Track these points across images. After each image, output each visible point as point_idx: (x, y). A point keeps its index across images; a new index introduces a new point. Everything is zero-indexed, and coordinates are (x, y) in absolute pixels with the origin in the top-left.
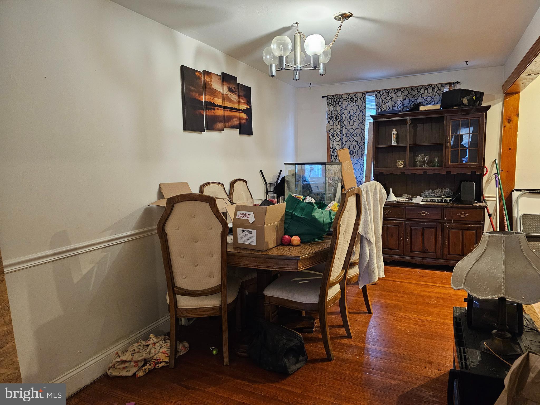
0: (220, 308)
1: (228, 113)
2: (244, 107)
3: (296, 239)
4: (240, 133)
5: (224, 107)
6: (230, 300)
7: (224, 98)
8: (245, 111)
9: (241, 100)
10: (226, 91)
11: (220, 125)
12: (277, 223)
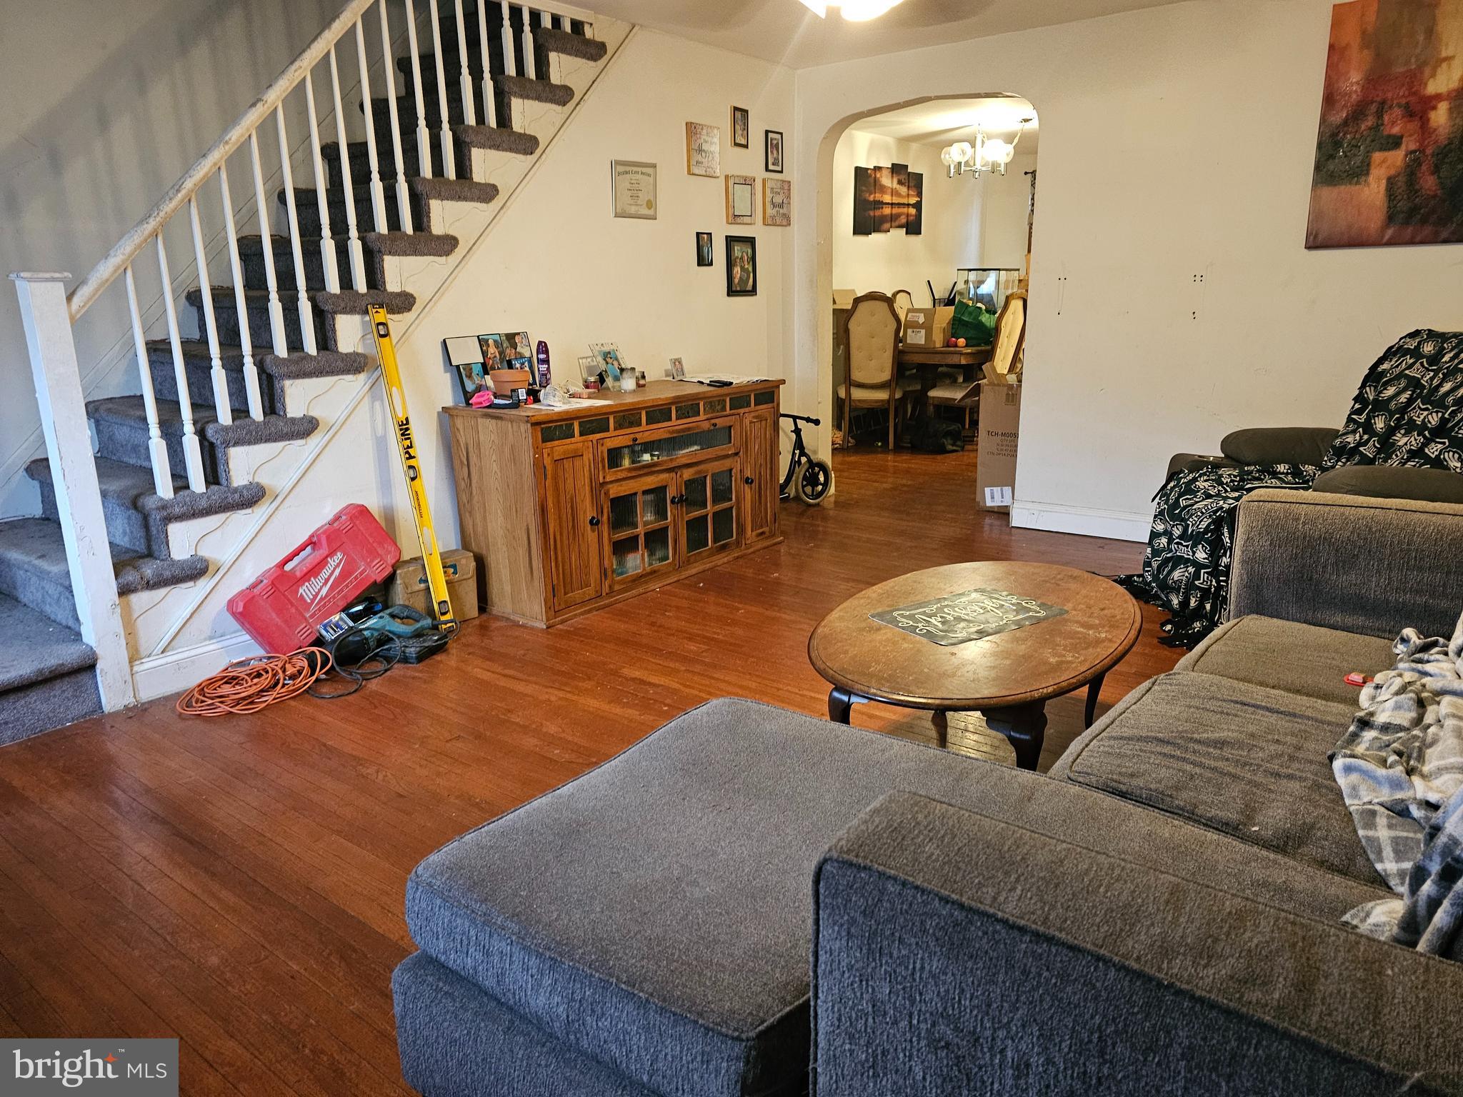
0: (888, 401)
1: (896, 210)
2: (913, 200)
3: (962, 341)
4: (907, 233)
5: (892, 204)
6: (898, 396)
7: (894, 193)
8: (914, 206)
9: (911, 192)
10: (895, 185)
11: (887, 226)
12: (945, 325)
